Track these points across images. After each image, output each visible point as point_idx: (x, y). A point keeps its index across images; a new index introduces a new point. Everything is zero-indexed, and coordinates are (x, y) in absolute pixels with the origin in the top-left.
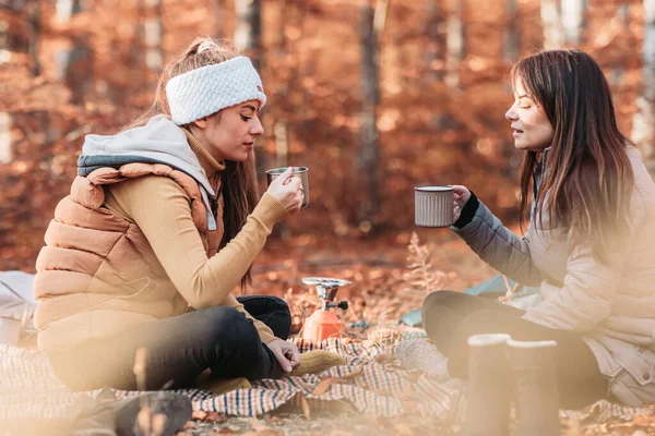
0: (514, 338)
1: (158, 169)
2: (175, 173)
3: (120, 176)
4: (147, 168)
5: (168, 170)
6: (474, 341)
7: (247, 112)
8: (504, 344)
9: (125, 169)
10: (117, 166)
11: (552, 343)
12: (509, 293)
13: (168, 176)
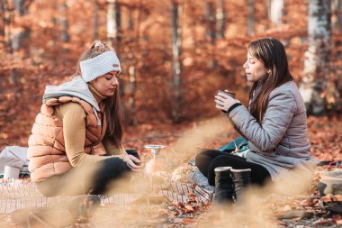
0: (234, 168)
1: (74, 99)
2: (81, 102)
3: (58, 102)
4: (69, 98)
5: (78, 100)
6: (217, 170)
7: (109, 76)
8: (229, 171)
9: (61, 99)
10: (58, 98)
11: (249, 170)
12: (237, 150)
13: (78, 103)
